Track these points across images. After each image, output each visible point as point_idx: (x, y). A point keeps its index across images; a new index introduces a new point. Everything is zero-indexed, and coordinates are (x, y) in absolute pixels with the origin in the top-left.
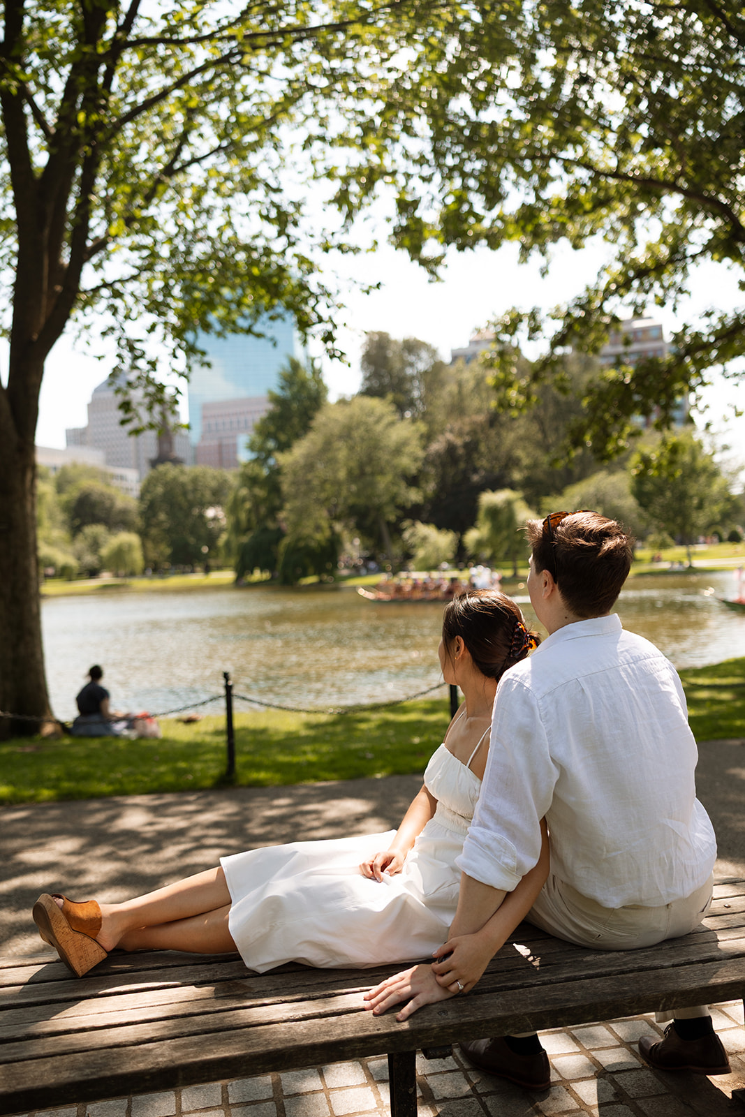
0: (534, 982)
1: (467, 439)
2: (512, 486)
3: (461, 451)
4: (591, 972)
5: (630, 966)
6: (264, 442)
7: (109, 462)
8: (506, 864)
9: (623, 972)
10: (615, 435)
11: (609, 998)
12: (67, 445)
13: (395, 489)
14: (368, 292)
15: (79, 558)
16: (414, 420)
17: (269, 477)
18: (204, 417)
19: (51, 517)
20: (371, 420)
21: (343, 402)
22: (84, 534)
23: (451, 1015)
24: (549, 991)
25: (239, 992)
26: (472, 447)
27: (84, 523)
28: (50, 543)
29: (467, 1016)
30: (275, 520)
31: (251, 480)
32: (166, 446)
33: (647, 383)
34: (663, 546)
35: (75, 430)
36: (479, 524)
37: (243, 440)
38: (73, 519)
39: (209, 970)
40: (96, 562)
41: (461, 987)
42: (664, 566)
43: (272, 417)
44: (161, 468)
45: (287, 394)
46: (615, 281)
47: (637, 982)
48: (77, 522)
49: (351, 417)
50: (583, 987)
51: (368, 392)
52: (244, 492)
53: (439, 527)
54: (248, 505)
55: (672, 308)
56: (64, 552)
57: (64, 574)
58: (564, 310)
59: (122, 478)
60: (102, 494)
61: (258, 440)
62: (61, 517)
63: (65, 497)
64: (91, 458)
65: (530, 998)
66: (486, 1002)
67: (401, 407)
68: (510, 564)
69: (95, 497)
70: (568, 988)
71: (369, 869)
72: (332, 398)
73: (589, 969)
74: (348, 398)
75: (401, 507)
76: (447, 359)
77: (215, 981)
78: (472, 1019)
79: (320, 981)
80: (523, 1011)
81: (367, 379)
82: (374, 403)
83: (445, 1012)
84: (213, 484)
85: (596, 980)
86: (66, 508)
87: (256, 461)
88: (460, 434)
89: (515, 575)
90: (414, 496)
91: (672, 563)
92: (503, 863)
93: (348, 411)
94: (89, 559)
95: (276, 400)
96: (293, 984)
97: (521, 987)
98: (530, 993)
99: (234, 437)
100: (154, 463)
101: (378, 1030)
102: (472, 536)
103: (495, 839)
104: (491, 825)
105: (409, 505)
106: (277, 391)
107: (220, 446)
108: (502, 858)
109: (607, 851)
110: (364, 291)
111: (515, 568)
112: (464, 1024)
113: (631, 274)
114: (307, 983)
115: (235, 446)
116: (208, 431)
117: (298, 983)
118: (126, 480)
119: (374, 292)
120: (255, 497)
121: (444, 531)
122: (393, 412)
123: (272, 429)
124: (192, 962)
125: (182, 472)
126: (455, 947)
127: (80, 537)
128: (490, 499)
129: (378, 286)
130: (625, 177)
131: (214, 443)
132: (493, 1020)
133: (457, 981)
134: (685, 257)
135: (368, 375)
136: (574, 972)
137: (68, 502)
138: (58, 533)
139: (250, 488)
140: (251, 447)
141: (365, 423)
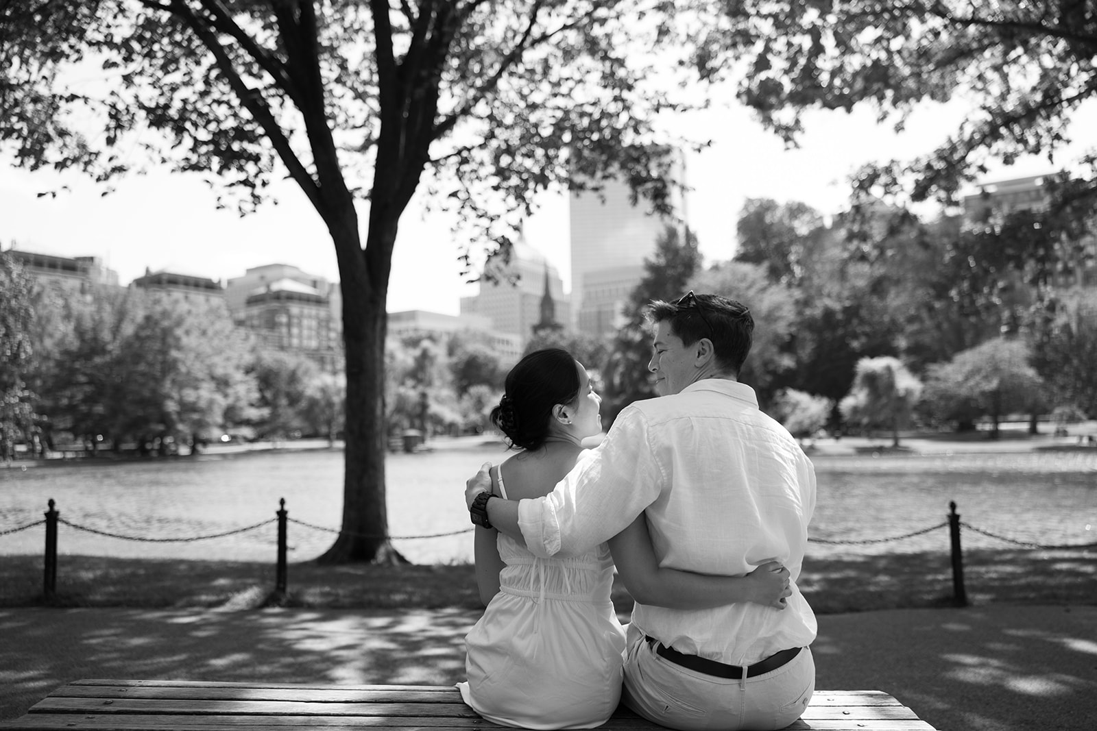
1: (847, 303)
2: (894, 353)
3: (840, 316)
6: (638, 308)
7: (496, 328)
10: (986, 290)
12: (461, 312)
13: (767, 355)
14: (699, 151)
15: (465, 416)
16: (789, 285)
17: (642, 342)
18: (585, 286)
19: (441, 377)
20: (743, 285)
21: (716, 268)
22: (470, 394)
26: (851, 312)
27: (470, 384)
28: (439, 401)
30: (646, 383)
31: (624, 345)
32: (547, 313)
33: (1020, 235)
34: (1073, 419)
35: (469, 298)
36: (855, 390)
37: (619, 306)
38: (461, 379)
40: (480, 420)
42: (1072, 441)
43: (646, 284)
44: (542, 333)
45: (662, 261)
46: (980, 130)
48: (465, 383)
49: (723, 283)
51: (742, 258)
52: (618, 356)
53: (813, 393)
54: (621, 369)
55: (1047, 155)
56: (453, 410)
57: (451, 430)
58: (924, 162)
59: (508, 342)
60: (486, 357)
61: (632, 306)
62: (449, 377)
63: (454, 360)
64: (481, 323)
67: (775, 274)
68: (890, 434)
69: (481, 360)
72: (706, 264)
74: (721, 265)
75: (773, 373)
76: (828, 223)
81: (744, 244)
82: (747, 268)
84: (590, 348)
86: (454, 369)
87: (629, 326)
88: (839, 298)
89: (896, 445)
90: (787, 362)
91: (1081, 437)
93: (720, 276)
94: (474, 417)
95: (652, 268)
99: (612, 304)
100: (536, 329)
102: (847, 404)
105: (781, 371)
106: (653, 259)
107: (599, 313)
110: (695, 150)
111: (896, 439)
113: (999, 121)
115: (613, 312)
116: (588, 299)
118: (512, 345)
119: (705, 150)
120: (628, 360)
121: (817, 398)
122: (765, 278)
123: (646, 295)
125: (562, 337)
127: (466, 397)
128: (868, 365)
129: (709, 144)
130: (983, 22)
131: (594, 310)
134: (1061, 101)
135: (744, 240)
137: (456, 364)
138: (447, 393)
139: (624, 352)
140: (626, 313)
141: (737, 289)
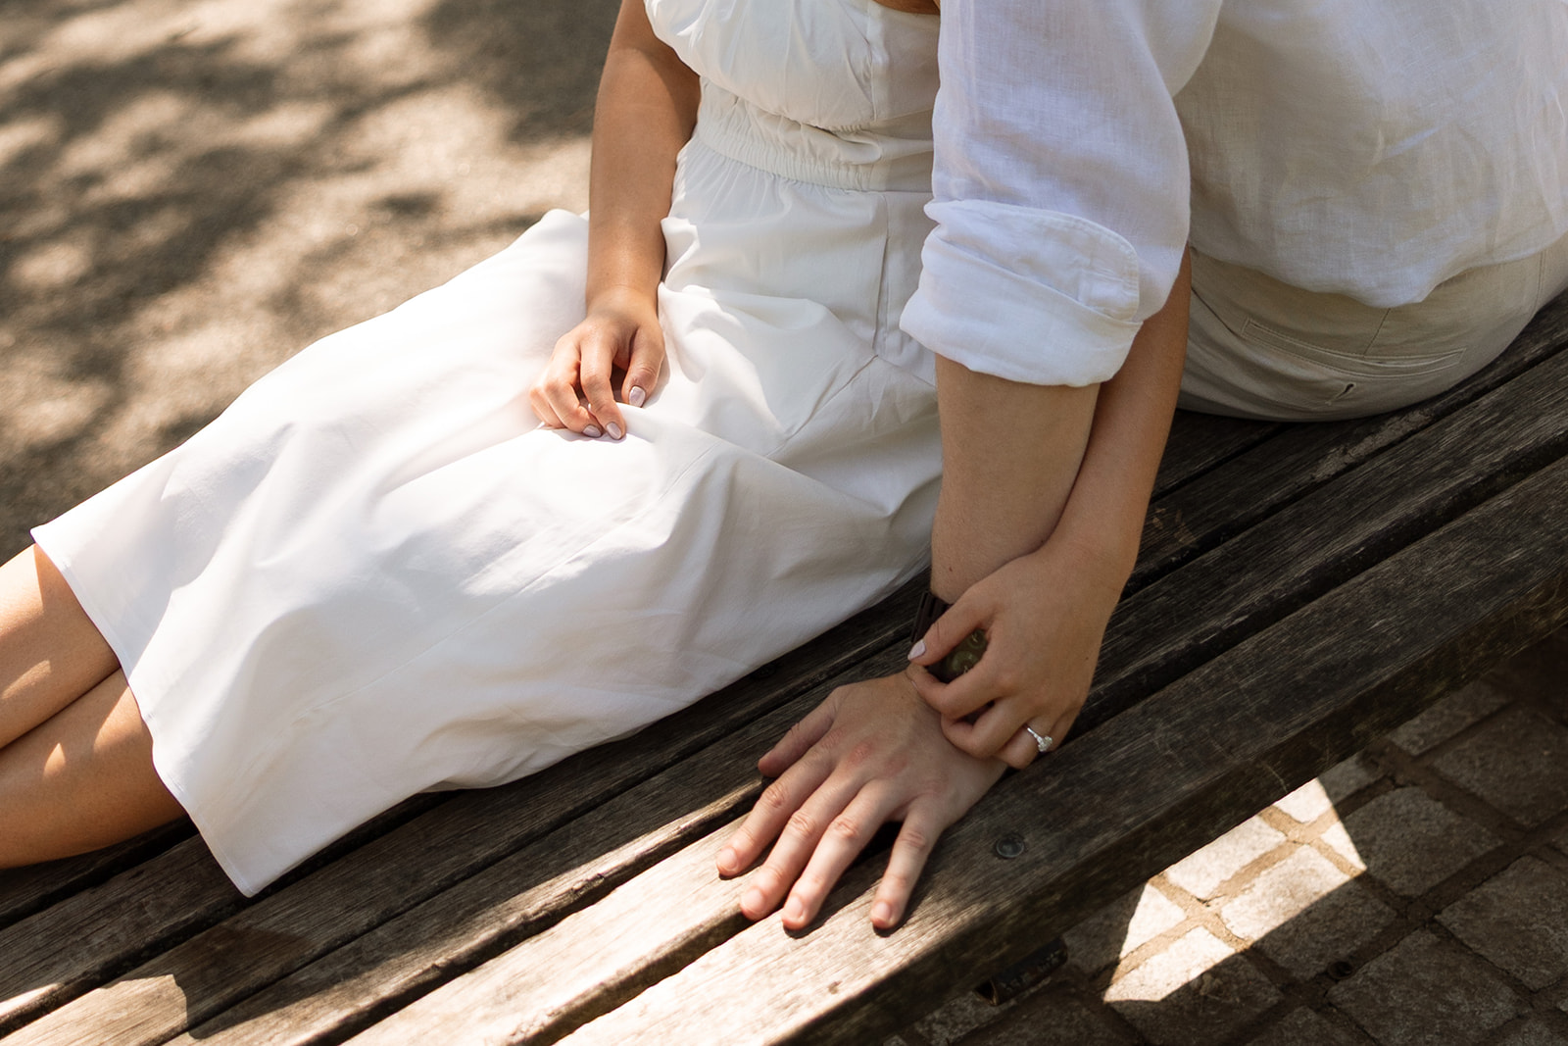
0: (1224, 622)
4: (1378, 526)
5: (1482, 463)
8: (1102, 303)
9: (1467, 499)
11: (1485, 609)
23: (1037, 845)
24: (1294, 643)
25: (263, 972)
29: (1090, 832)
39: (112, 910)
41: (1044, 743)
47: (1536, 520)
50: (1386, 595)
65: (1251, 691)
66: (1121, 753)
70: (1345, 614)
71: (573, 400)
73: (1365, 516)
77: (156, 948)
78: (1112, 837)
79: (518, 832)
80: (1254, 748)
83: (1011, 839)
85: (1411, 552)
92: (1090, 301)
96: (433, 877)
97: (1197, 657)
98: (1239, 670)
101: (833, 988)
103: (1049, 232)
104: (1021, 183)
108: (1084, 285)
109: (1387, 141)
112: (1090, 863)
114: (481, 854)
117: (449, 865)
124: (32, 896)
126: (991, 619)
132: (1173, 815)
133: (1025, 726)
136: (1325, 540)
